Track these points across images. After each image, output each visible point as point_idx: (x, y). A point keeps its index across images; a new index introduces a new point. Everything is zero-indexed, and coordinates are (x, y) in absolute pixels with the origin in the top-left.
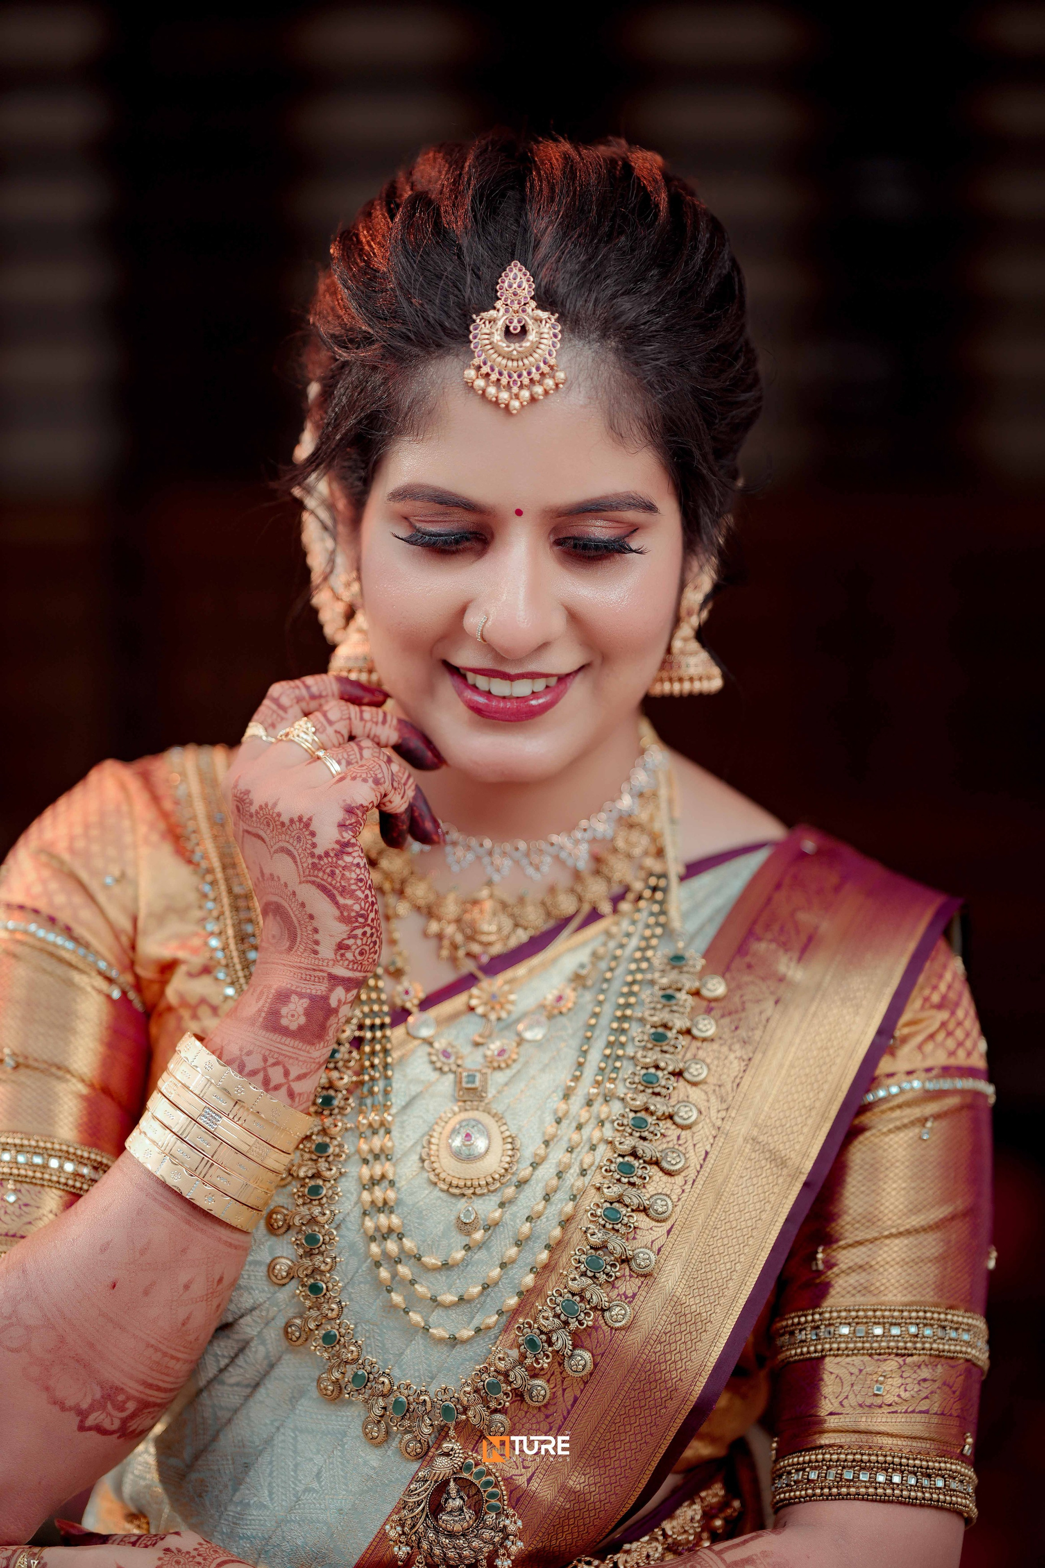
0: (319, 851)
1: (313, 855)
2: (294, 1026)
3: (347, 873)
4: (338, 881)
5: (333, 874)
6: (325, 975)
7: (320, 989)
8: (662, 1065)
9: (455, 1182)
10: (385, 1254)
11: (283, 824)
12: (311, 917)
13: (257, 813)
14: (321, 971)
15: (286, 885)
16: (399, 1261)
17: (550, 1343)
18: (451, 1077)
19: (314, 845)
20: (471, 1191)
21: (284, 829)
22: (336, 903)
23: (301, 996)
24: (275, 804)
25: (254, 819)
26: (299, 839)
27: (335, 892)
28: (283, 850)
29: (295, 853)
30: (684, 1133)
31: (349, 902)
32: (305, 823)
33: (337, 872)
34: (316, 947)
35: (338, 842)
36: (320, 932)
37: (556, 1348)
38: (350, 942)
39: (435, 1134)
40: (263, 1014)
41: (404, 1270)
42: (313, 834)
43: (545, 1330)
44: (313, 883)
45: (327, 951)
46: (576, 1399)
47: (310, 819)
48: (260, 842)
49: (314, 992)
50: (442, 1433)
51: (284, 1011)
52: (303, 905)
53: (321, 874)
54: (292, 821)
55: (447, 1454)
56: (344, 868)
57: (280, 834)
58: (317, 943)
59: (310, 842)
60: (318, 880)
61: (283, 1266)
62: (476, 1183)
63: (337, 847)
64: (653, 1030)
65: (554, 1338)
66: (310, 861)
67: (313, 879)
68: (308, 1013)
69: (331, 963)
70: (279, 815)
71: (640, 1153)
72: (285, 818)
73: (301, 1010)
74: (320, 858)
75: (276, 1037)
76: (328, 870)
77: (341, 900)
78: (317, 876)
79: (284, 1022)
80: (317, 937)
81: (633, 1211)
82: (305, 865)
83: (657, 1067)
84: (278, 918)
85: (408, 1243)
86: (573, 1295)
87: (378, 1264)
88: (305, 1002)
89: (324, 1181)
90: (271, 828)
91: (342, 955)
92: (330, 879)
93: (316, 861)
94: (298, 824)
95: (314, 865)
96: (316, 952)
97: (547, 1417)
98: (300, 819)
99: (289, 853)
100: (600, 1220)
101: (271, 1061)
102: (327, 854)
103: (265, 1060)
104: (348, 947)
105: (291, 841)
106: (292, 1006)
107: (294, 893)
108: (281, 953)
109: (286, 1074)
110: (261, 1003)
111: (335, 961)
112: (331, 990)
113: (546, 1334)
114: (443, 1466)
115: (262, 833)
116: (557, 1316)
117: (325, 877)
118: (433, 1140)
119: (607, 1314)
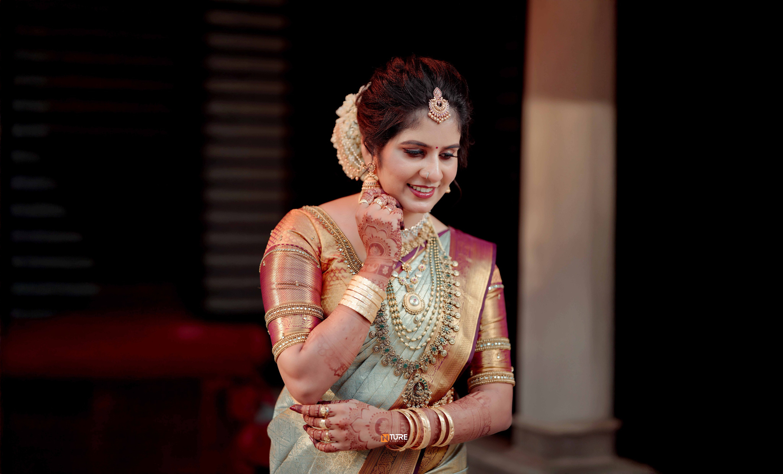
0: (393, 230)
1: (392, 231)
2: (385, 274)
3: (399, 236)
4: (397, 238)
5: (396, 236)
6: (392, 261)
7: (391, 264)
8: (451, 282)
9: (413, 311)
10: (399, 329)
11: (383, 224)
12: (389, 247)
13: (374, 221)
14: (391, 260)
15: (382, 239)
16: (401, 331)
17: (438, 349)
18: (404, 286)
19: (392, 229)
20: (416, 313)
21: (383, 225)
22: (397, 243)
23: (387, 266)
24: (380, 219)
25: (373, 223)
26: (388, 228)
27: (396, 240)
28: (382, 230)
29: (386, 231)
30: (458, 298)
31: (399, 243)
32: (390, 224)
33: (397, 235)
34: (390, 254)
35: (397, 228)
36: (391, 250)
37: (439, 350)
38: (398, 253)
39: (405, 300)
40: (378, 271)
41: (403, 333)
42: (392, 226)
43: (437, 346)
44: (391, 238)
45: (392, 255)
46: (442, 362)
47: (391, 223)
48: (374, 229)
49: (389, 265)
50: (415, 371)
51: (383, 270)
52: (387, 244)
53: (393, 236)
54: (386, 223)
55: (417, 377)
56: (398, 235)
57: (382, 226)
58: (390, 253)
59: (391, 228)
60: (393, 238)
61: (374, 333)
62: (418, 311)
63: (397, 229)
64: (446, 274)
65: (439, 347)
66: (391, 233)
67: (391, 237)
68: (388, 270)
69: (393, 258)
70: (382, 222)
71: (452, 303)
72: (384, 222)
73: (387, 270)
74: (393, 232)
75: (382, 276)
76: (395, 235)
77: (398, 243)
78: (392, 237)
79: (383, 273)
80: (390, 252)
81: (453, 317)
82: (389, 234)
83: (450, 283)
84: (377, 247)
85: (404, 326)
86: (442, 337)
87: (397, 332)
88: (388, 268)
89: (382, 312)
90: (379, 225)
91: (396, 256)
92: (395, 237)
93: (392, 233)
94: (388, 224)
95: (392, 234)
96: (390, 255)
97: (435, 367)
98: (388, 223)
99: (384, 231)
100: (446, 319)
101: (380, 282)
102: (395, 231)
103: (379, 282)
104: (397, 254)
105: (385, 228)
106: (385, 269)
107: (384, 241)
108: (378, 256)
109: (383, 285)
110: (376, 268)
111: (394, 258)
112: (393, 265)
113: (437, 347)
114: (417, 379)
115: (375, 226)
116: (439, 342)
117: (394, 237)
118: (405, 301)
119: (450, 341)
